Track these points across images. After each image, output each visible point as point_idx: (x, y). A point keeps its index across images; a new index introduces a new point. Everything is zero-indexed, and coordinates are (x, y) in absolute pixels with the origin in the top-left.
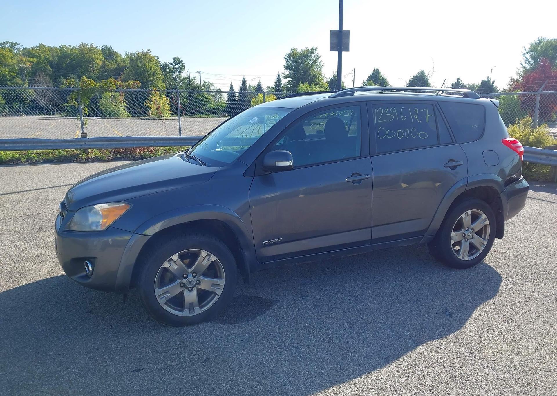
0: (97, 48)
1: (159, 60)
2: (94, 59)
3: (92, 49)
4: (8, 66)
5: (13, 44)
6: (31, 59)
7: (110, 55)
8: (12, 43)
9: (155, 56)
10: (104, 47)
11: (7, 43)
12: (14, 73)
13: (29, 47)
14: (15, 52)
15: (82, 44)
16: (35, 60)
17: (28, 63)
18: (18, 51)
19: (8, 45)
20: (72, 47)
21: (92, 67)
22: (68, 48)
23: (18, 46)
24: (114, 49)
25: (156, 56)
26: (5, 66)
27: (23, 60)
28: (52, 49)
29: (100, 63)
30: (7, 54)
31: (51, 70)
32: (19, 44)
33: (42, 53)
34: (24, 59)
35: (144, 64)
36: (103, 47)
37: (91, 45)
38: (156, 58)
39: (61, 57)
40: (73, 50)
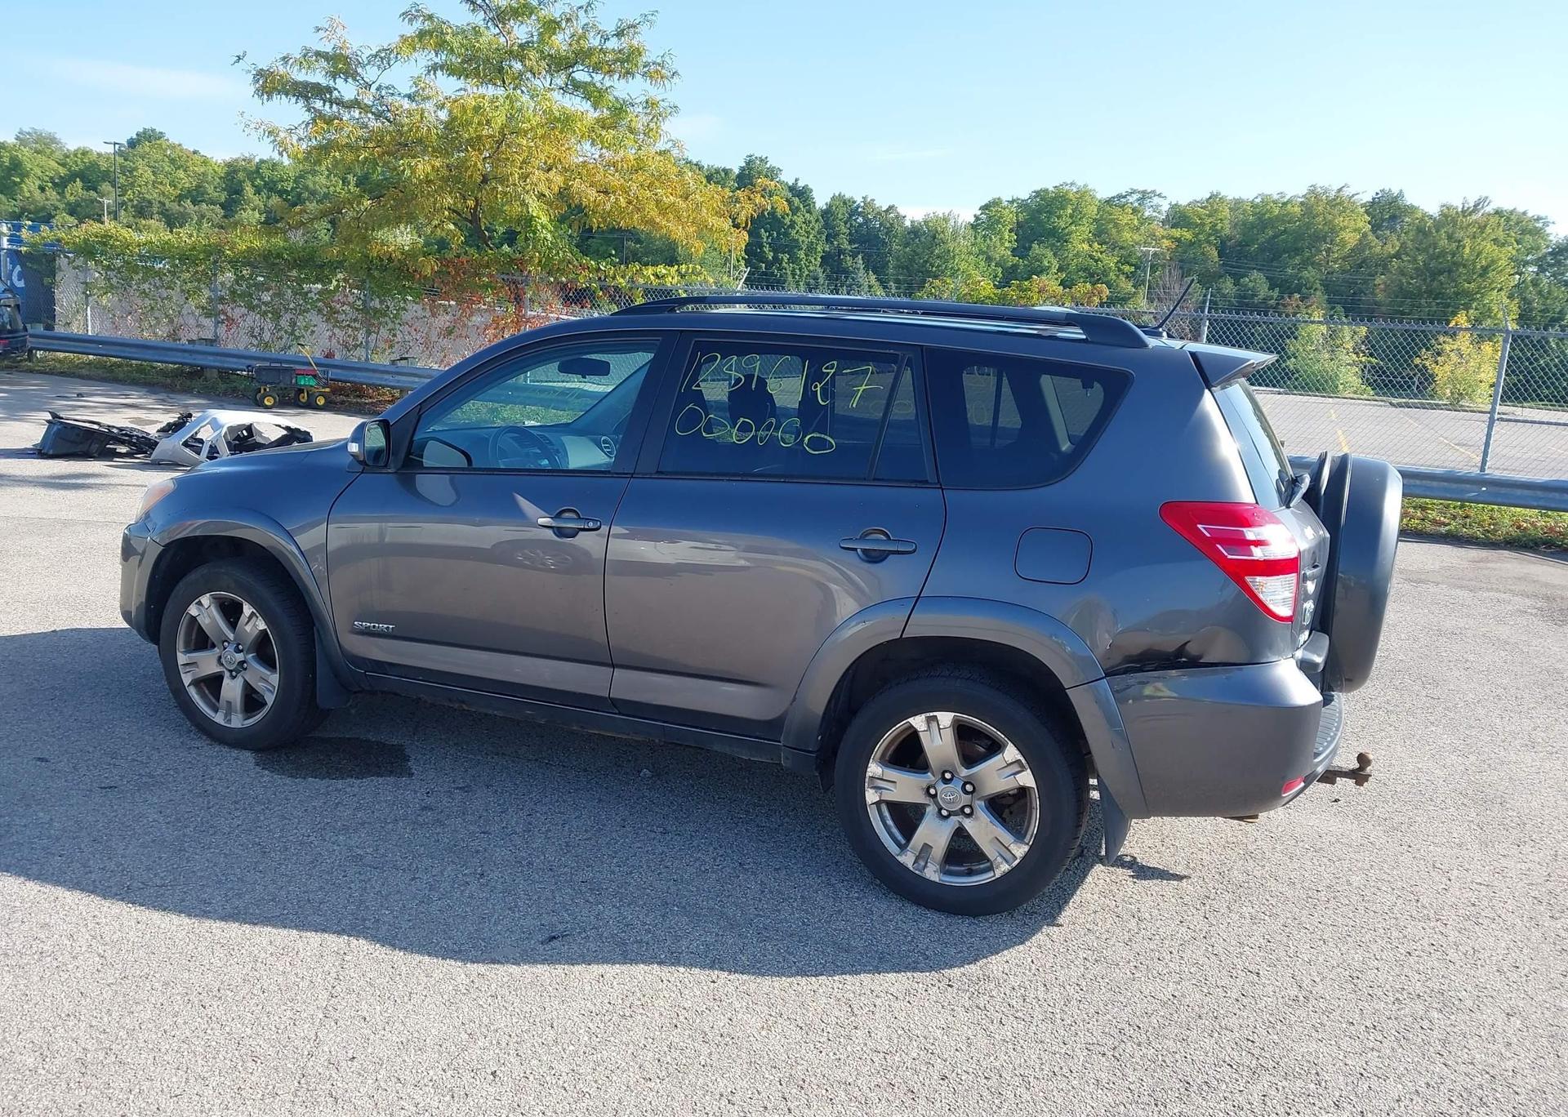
0: (1356, 197)
1: (1548, 230)
2: (1338, 228)
3: (1338, 203)
4: (1122, 248)
5: (1145, 195)
6: (1176, 233)
7: (1393, 218)
8: (1144, 192)
9: (1538, 219)
10: (1380, 195)
11: (1133, 192)
12: (1131, 265)
13: (1183, 202)
14: (1147, 214)
15: (1313, 191)
16: (1188, 235)
17: (1166, 243)
18: (1154, 211)
19: (1135, 196)
20: (1287, 197)
21: (1328, 251)
22: (1275, 202)
23: (1156, 200)
24: (1410, 199)
25: (1542, 219)
26: (1113, 249)
27: (1157, 234)
28: (1237, 204)
29: (1351, 238)
30: (1124, 219)
31: (1217, 259)
32: (1159, 195)
33: (1210, 216)
34: (1160, 232)
35: (1460, 241)
36: (1377, 194)
37: (1340, 190)
38: (1539, 225)
39: (1253, 226)
40: (1289, 206)
